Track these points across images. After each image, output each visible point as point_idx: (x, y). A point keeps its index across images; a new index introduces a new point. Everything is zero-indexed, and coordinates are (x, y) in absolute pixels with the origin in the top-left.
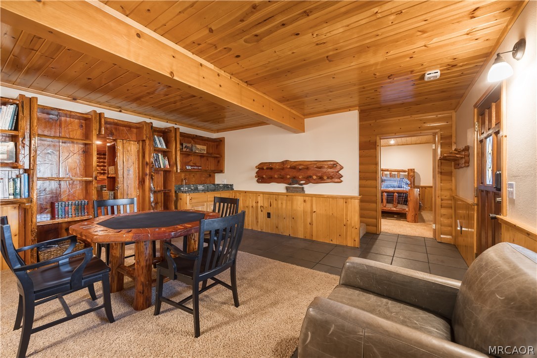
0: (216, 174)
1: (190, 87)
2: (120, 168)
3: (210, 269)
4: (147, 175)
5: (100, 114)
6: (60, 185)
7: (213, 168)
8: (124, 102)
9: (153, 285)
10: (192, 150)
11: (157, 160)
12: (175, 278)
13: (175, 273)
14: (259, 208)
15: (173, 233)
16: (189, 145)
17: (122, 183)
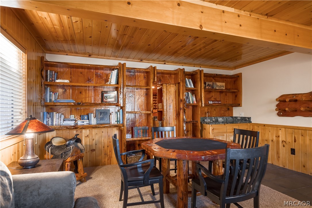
0: (234, 108)
1: (214, 33)
2: (165, 104)
3: (235, 194)
4: (181, 109)
5: (154, 67)
6: (135, 116)
7: (231, 102)
8: (167, 57)
9: (189, 195)
10: (213, 87)
11: (188, 97)
12: (206, 195)
13: (205, 190)
14: (281, 142)
15: (203, 157)
16: (211, 83)
17: (166, 115)
